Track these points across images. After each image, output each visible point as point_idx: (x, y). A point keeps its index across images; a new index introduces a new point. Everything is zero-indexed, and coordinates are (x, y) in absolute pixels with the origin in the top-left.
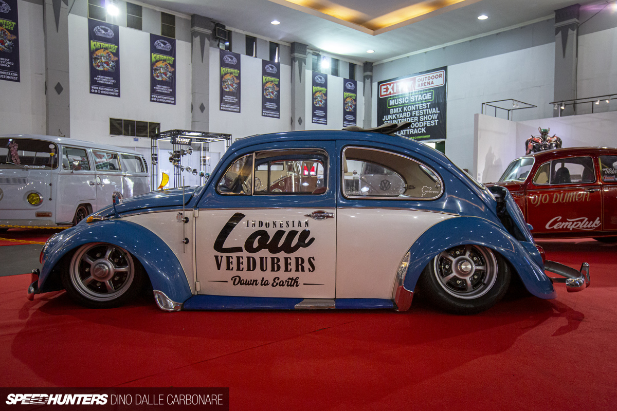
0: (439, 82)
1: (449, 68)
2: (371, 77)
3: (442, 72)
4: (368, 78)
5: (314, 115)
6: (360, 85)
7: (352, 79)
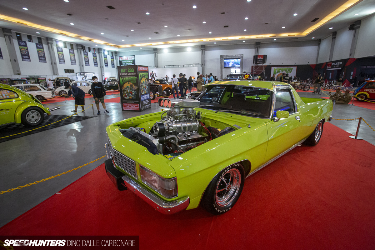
0: (133, 59)
1: (135, 56)
2: (117, 55)
3: (134, 56)
4: (116, 55)
5: (105, 65)
6: (114, 57)
7: (112, 56)
